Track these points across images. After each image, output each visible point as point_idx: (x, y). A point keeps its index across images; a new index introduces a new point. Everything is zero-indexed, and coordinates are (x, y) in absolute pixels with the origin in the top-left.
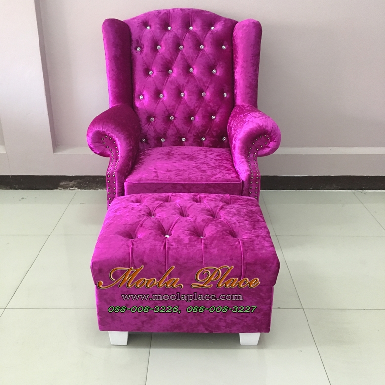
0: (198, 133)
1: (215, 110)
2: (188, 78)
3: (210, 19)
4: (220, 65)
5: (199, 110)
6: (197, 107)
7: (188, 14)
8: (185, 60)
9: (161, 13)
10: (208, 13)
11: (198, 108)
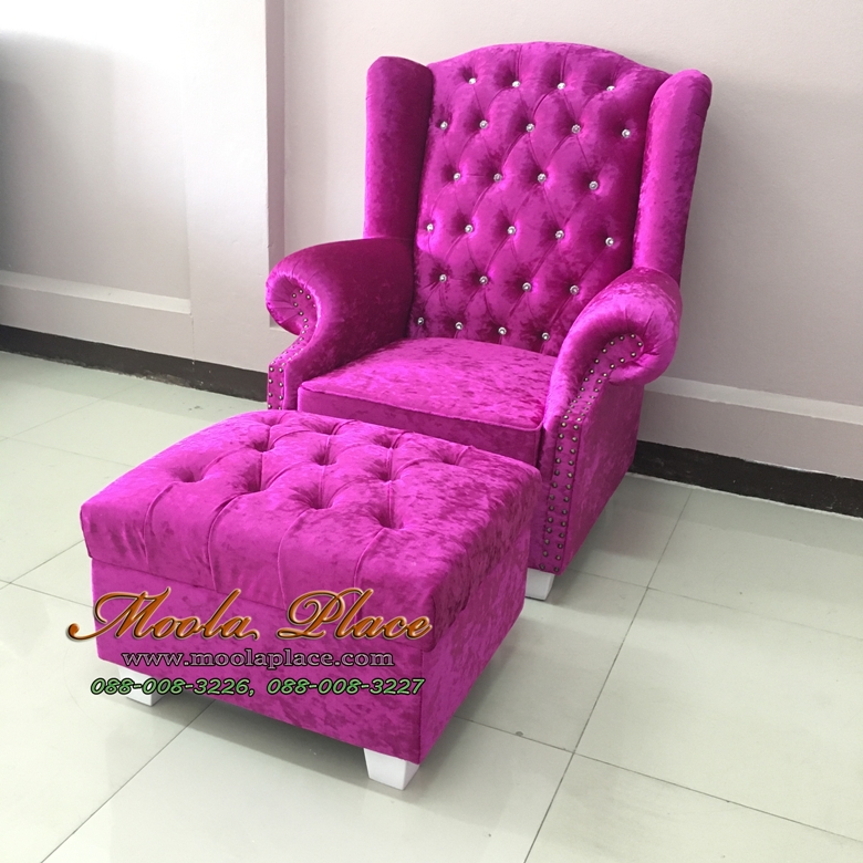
0: (530, 320)
1: (577, 273)
2: (527, 193)
3: (606, 68)
4: (606, 171)
5: (538, 267)
6: (536, 260)
7: (559, 54)
8: (530, 155)
9: (502, 50)
10: (604, 55)
11: (537, 264)
